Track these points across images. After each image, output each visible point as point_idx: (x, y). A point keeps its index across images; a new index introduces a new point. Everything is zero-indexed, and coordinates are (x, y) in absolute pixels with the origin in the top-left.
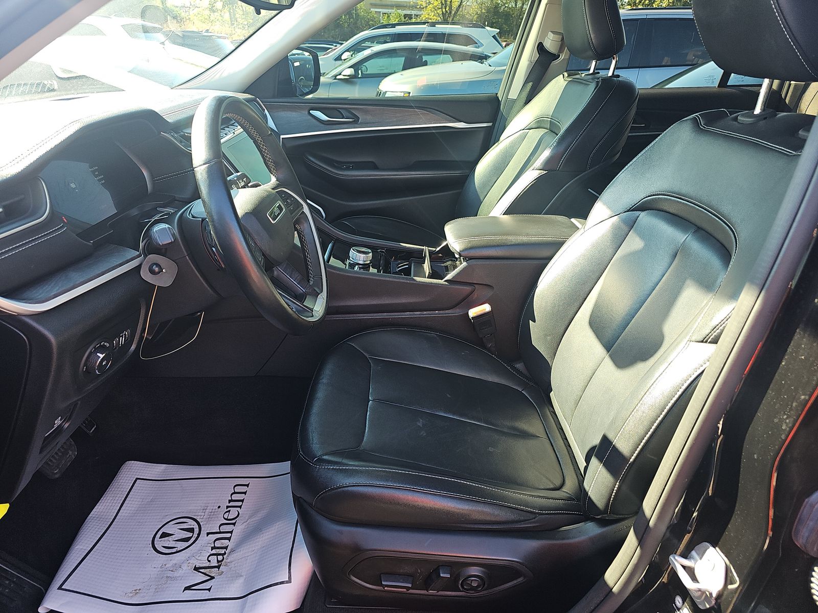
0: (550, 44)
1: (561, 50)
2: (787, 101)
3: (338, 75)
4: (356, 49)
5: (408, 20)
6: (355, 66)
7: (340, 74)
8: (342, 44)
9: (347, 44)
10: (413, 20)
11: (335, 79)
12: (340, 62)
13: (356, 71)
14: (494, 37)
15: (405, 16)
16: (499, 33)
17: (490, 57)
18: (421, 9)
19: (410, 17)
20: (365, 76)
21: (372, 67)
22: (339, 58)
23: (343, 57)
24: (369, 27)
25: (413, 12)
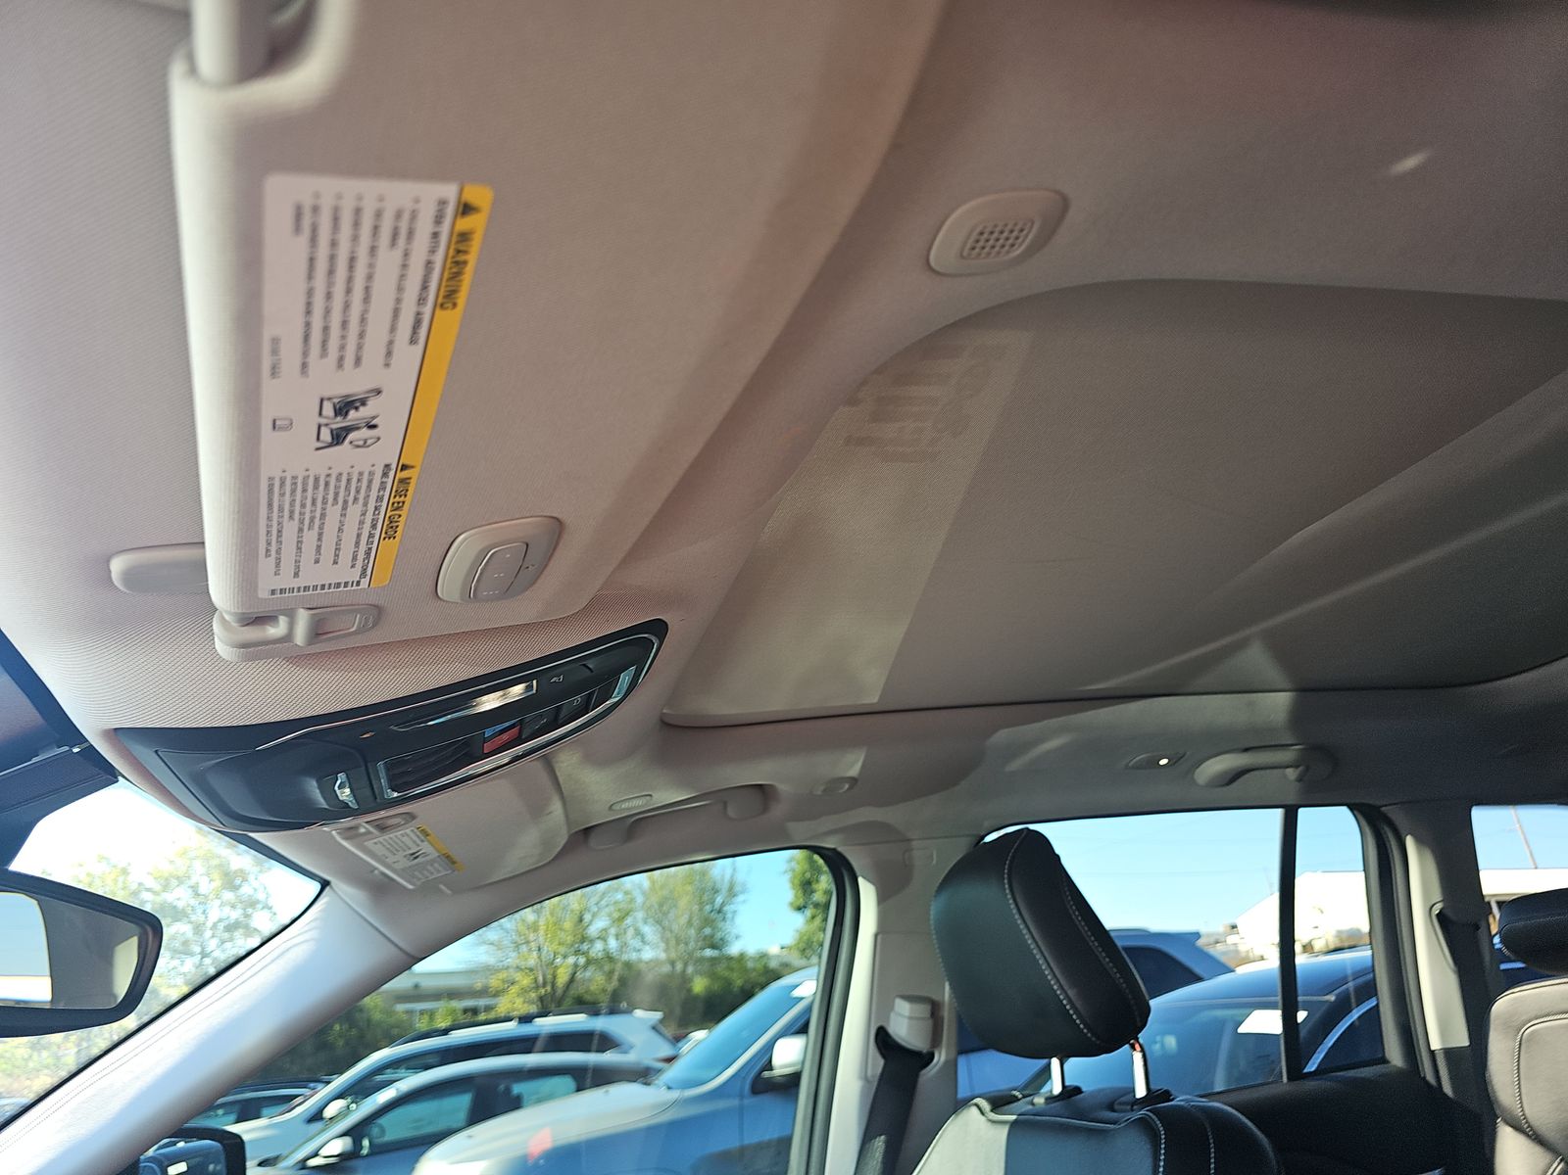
0: (905, 1026)
1: (936, 1039)
2: (1447, 1089)
3: (308, 1159)
4: (360, 1089)
5: (472, 1016)
6: (356, 1132)
7: (316, 1155)
8: (328, 1083)
9: (340, 1081)
10: (482, 1017)
11: (304, 1167)
12: (318, 1126)
13: (357, 1144)
14: (654, 1028)
15: (465, 1011)
16: (661, 1021)
17: (659, 1071)
18: (497, 994)
19: (475, 1011)
20: (378, 1150)
21: (394, 1128)
22: (317, 1116)
23: (329, 1112)
24: (391, 1040)
25: (482, 1002)
